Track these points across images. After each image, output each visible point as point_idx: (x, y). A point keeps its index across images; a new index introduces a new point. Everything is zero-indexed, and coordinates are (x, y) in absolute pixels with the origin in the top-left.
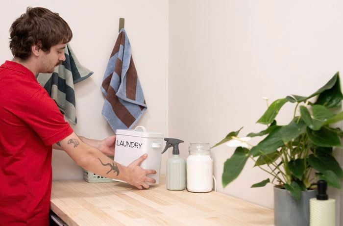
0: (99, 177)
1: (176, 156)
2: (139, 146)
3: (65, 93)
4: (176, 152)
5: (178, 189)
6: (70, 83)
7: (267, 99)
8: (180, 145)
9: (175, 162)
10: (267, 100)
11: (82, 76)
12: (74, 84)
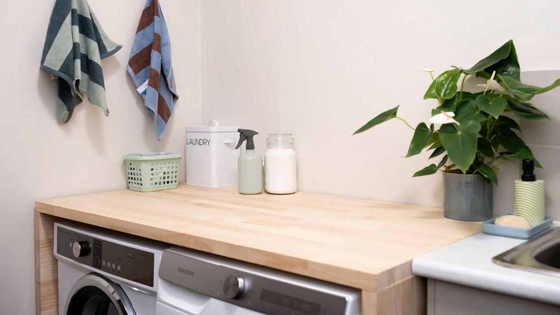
0: (156, 183)
1: (250, 151)
2: (207, 143)
3: (88, 74)
4: (250, 146)
5: (254, 192)
6: (96, 57)
7: (431, 70)
8: (255, 137)
9: (250, 158)
10: (431, 72)
11: (109, 50)
12: (101, 59)
